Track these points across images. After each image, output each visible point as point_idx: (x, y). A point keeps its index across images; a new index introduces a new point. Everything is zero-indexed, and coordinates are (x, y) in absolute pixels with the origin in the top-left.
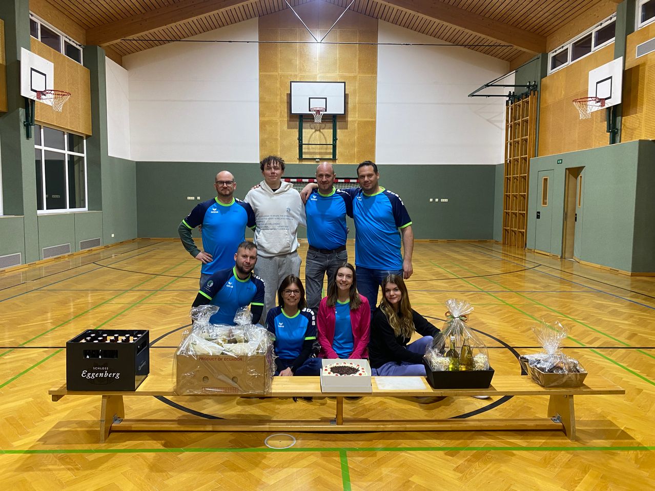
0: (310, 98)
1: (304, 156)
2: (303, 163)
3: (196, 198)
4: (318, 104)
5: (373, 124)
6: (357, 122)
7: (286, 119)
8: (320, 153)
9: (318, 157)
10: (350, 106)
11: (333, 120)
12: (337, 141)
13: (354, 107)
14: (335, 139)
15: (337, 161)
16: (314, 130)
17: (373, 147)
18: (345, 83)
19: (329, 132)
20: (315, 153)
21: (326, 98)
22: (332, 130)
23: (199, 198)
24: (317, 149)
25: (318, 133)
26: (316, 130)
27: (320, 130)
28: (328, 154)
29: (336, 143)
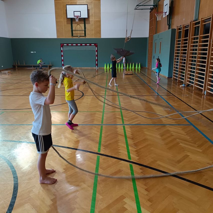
0: (74, 11)
1: (74, 35)
2: (74, 38)
3: (34, 52)
4: (77, 14)
5: (100, 21)
6: (93, 21)
7: (66, 20)
8: (80, 34)
9: (79, 35)
10: (90, 14)
11: (84, 20)
12: (86, 29)
13: (92, 15)
14: (85, 28)
15: (86, 37)
16: (77, 25)
17: (100, 31)
18: (87, 5)
19: (83, 25)
20: (78, 34)
21: (80, 11)
22: (84, 24)
23: (35, 52)
24: (79, 32)
25: (78, 26)
26: (78, 25)
27: (79, 25)
28: (83, 34)
29: (85, 29)
